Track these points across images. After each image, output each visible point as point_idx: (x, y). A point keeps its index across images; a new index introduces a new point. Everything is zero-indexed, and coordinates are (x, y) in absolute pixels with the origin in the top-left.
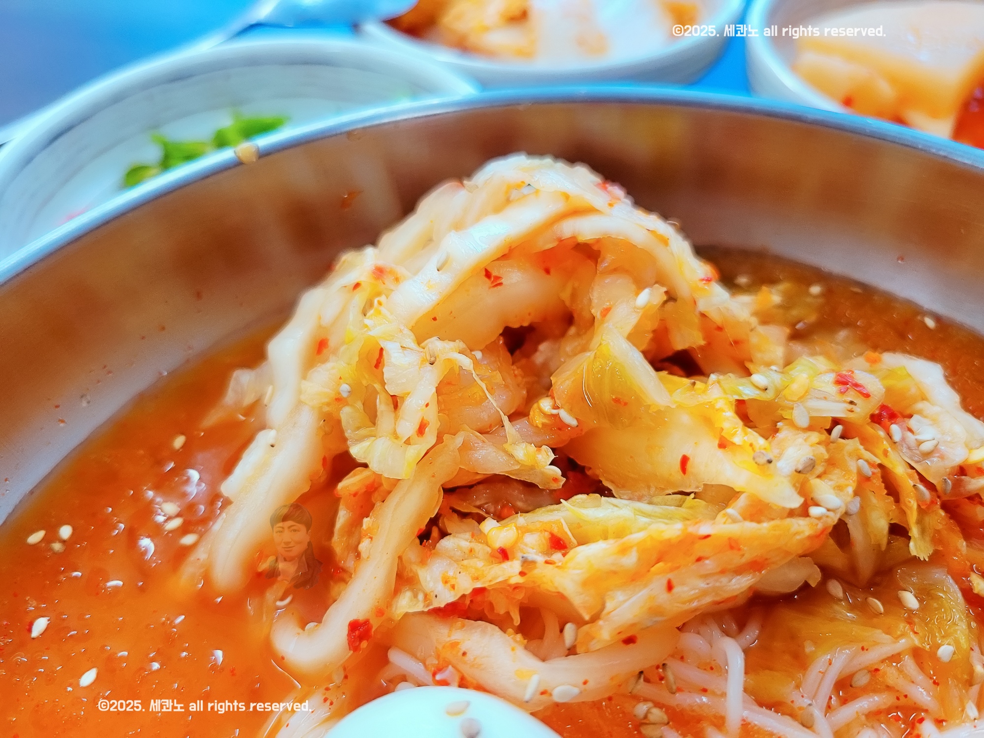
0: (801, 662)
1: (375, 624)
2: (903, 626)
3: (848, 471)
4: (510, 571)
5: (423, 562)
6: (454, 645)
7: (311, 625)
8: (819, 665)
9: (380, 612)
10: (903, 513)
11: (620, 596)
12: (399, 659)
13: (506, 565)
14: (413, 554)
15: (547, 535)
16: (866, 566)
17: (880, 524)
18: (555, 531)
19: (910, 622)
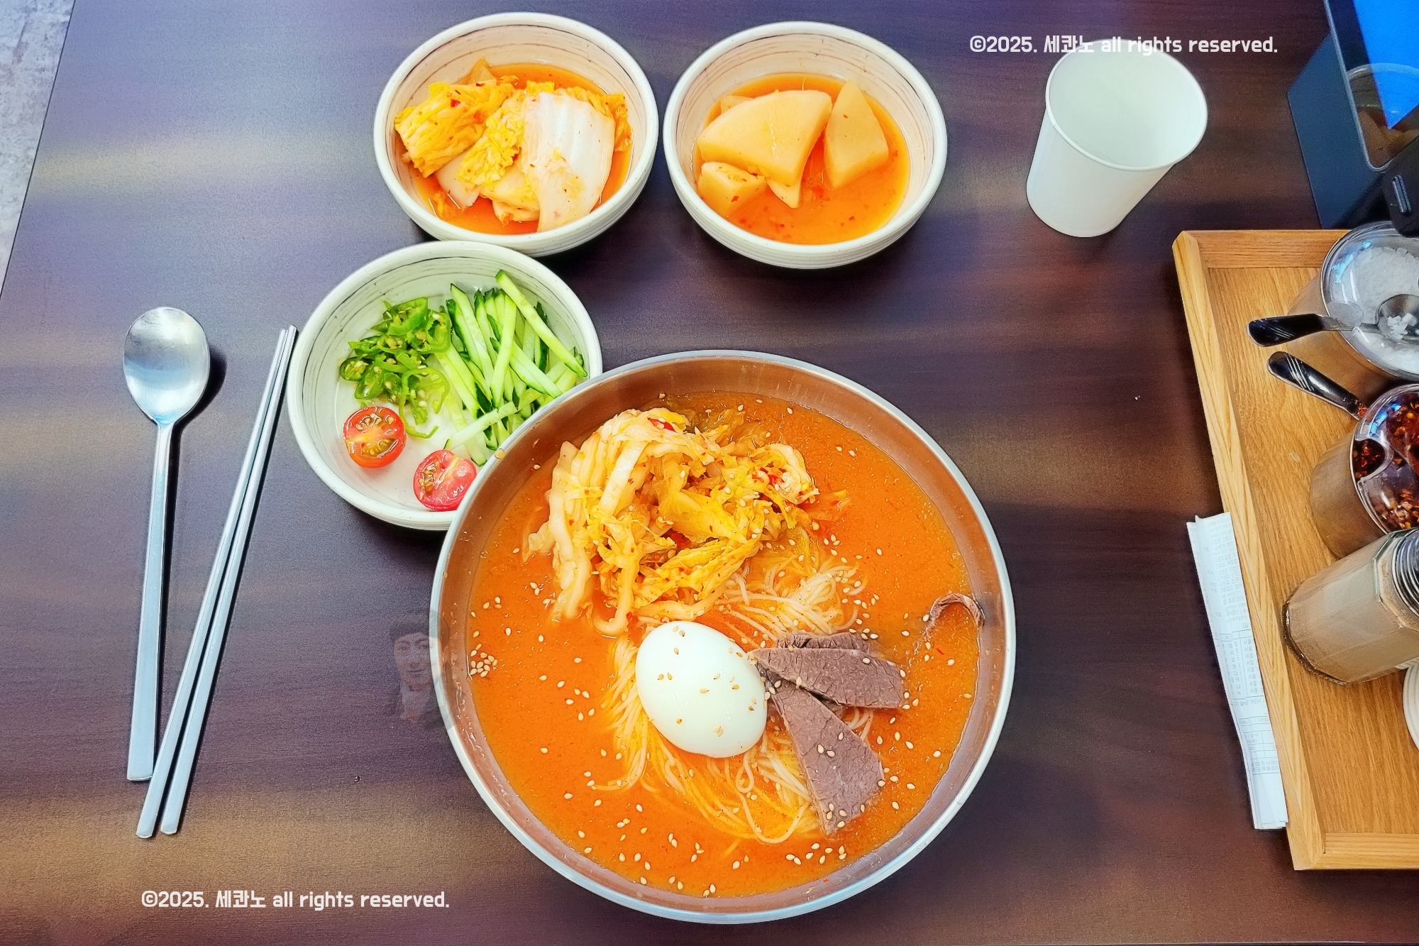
0: (763, 575)
1: (632, 612)
2: (790, 553)
3: (761, 515)
4: (672, 584)
5: (640, 588)
6: (664, 610)
7: (610, 620)
8: (768, 574)
9: (633, 608)
10: (783, 516)
11: (706, 583)
12: (642, 620)
13: (669, 583)
14: (636, 587)
15: (678, 569)
16: (776, 536)
17: (777, 523)
18: (680, 566)
19: (792, 551)
